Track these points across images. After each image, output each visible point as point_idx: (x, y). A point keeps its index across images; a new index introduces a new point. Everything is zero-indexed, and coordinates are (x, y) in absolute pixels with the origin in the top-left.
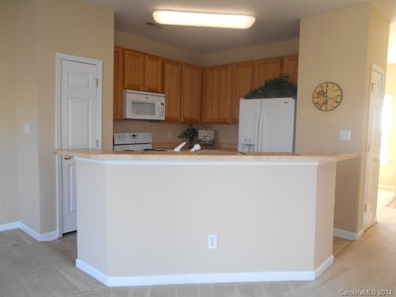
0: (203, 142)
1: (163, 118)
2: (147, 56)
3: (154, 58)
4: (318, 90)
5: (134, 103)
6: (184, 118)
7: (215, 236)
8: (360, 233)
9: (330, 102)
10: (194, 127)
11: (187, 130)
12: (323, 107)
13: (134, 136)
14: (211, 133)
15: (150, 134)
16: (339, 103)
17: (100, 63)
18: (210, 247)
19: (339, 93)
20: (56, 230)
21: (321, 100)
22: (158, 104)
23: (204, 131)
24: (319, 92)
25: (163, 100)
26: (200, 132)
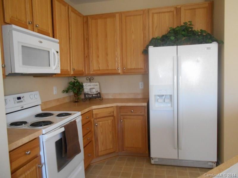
0: (90, 95)
6: (74, 70)
13: (19, 98)
14: (97, 85)
15: (37, 92)
22: (53, 52)
23: (89, 84)
25: (58, 47)
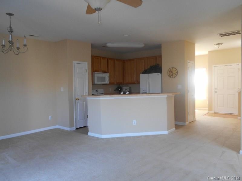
1: (109, 83)
2: (101, 58)
3: (104, 58)
4: (170, 70)
5: (98, 77)
6: (116, 82)
7: (135, 121)
8: (187, 123)
9: (174, 75)
10: (121, 86)
11: (117, 87)
12: (172, 77)
13: (97, 91)
14: (128, 88)
15: (103, 90)
16: (177, 75)
17: (87, 63)
18: (134, 124)
19: (176, 71)
20: (74, 126)
21: (171, 74)
22: (107, 77)
24: (170, 71)
25: (108, 75)
26: (123, 88)
